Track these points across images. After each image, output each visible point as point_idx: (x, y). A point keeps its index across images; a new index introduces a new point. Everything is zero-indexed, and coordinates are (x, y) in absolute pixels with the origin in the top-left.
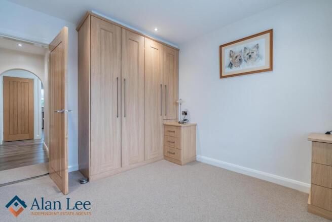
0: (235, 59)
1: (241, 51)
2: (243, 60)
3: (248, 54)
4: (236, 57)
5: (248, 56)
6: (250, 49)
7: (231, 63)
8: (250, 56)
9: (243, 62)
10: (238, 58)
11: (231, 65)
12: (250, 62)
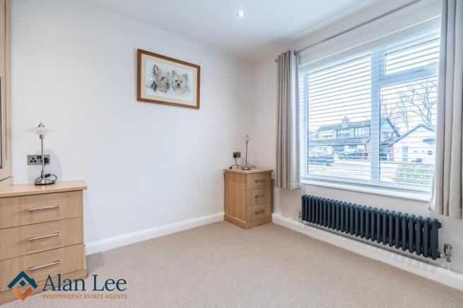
0: (161, 81)
1: (169, 74)
2: (171, 87)
3: (176, 81)
4: (163, 78)
5: (176, 84)
6: (178, 76)
7: (154, 83)
8: (179, 85)
9: (171, 89)
10: (165, 81)
11: (154, 86)
12: (178, 91)
